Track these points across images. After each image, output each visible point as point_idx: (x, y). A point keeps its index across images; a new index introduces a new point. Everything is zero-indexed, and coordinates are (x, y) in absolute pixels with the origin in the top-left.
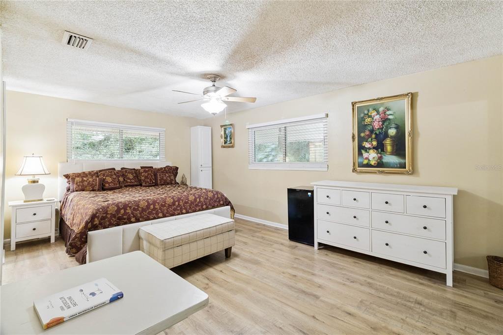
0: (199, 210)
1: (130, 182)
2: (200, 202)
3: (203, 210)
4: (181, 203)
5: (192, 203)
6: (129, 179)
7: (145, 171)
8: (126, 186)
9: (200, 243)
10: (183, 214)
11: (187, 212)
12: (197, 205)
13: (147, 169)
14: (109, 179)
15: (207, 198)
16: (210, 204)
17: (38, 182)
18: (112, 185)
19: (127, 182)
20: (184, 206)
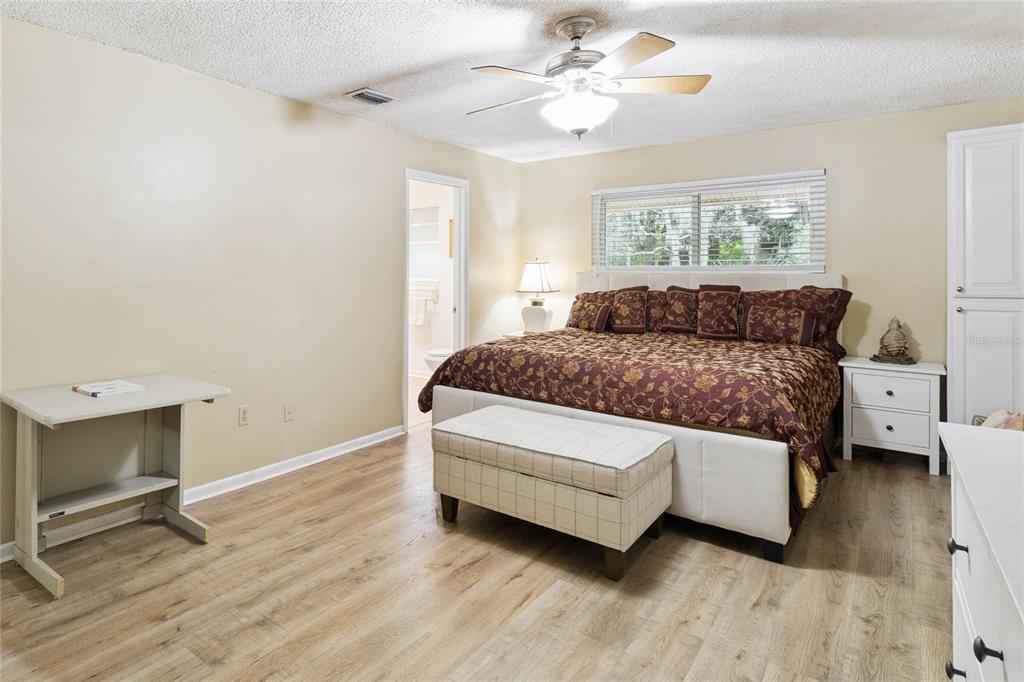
0: (646, 417)
1: (671, 322)
2: (655, 392)
3: (659, 419)
4: (598, 382)
5: (628, 389)
6: (673, 313)
7: (708, 298)
8: (665, 331)
9: (508, 478)
10: (595, 409)
11: (608, 411)
12: (641, 401)
13: (714, 293)
14: (624, 310)
15: (687, 389)
16: (689, 411)
17: (541, 304)
18: (627, 323)
19: (668, 321)
20: (604, 391)
